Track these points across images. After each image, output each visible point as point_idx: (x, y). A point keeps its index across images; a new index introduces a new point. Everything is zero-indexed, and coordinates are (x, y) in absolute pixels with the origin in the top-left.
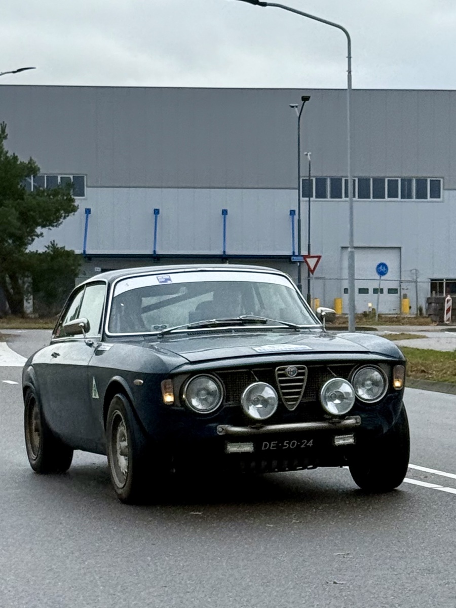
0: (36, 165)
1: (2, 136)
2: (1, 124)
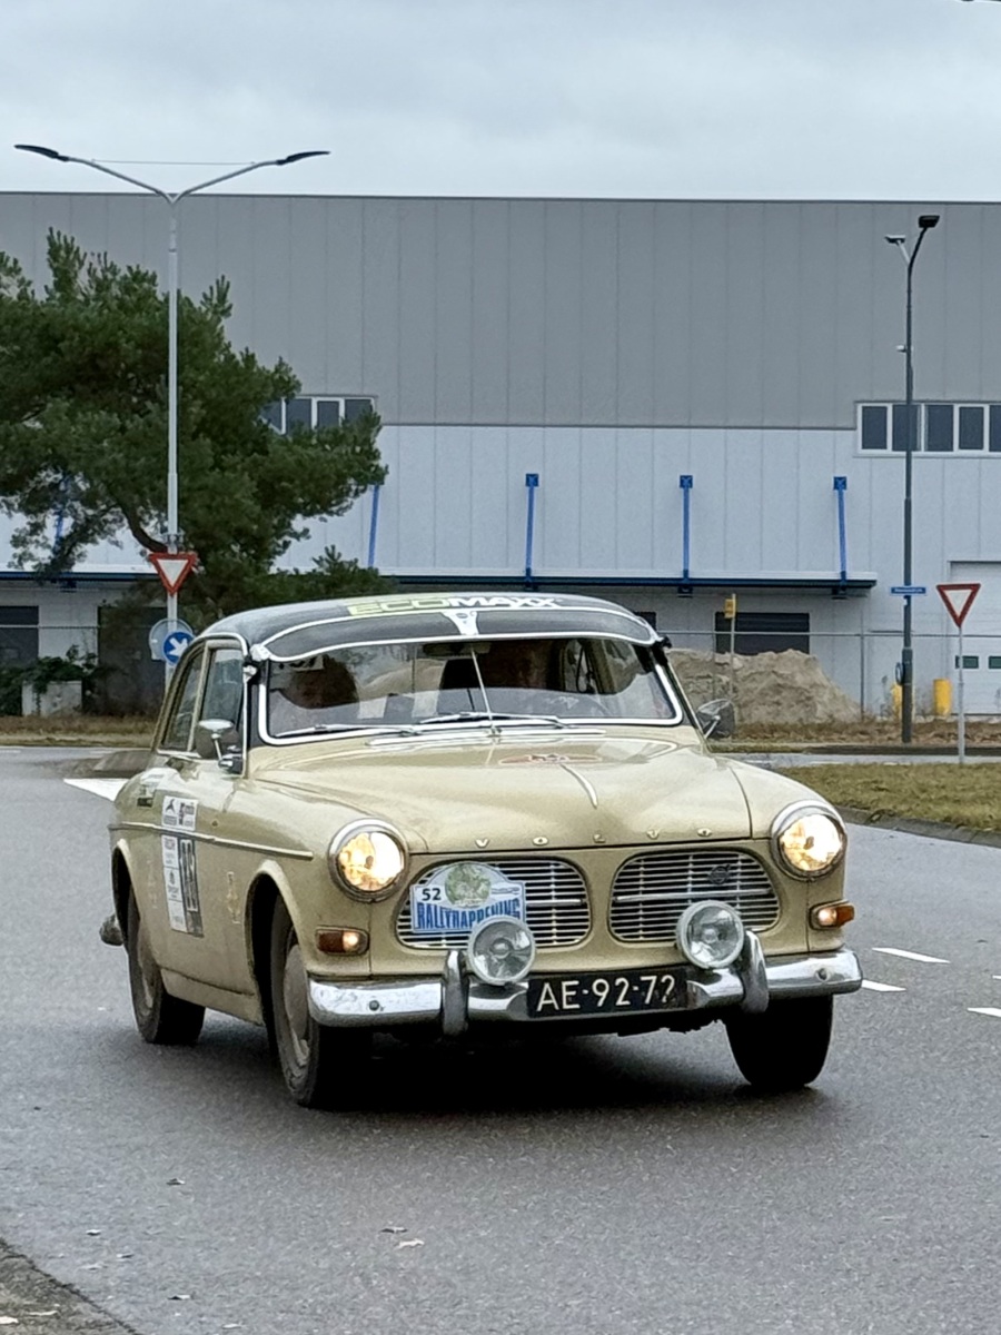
0: (291, 374)
1: (220, 309)
2: (217, 282)
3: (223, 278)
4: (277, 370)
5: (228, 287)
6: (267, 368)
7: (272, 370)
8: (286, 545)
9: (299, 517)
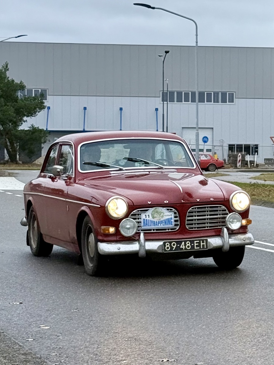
1: (6, 69)
2: (5, 63)
3: (7, 62)
4: (20, 83)
5: (8, 64)
6: (18, 82)
7: (19, 83)
8: (22, 123)
9: (25, 117)
